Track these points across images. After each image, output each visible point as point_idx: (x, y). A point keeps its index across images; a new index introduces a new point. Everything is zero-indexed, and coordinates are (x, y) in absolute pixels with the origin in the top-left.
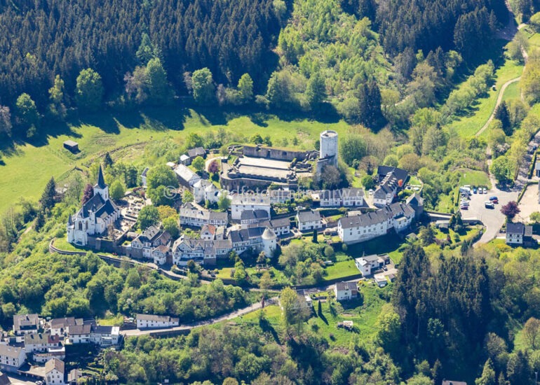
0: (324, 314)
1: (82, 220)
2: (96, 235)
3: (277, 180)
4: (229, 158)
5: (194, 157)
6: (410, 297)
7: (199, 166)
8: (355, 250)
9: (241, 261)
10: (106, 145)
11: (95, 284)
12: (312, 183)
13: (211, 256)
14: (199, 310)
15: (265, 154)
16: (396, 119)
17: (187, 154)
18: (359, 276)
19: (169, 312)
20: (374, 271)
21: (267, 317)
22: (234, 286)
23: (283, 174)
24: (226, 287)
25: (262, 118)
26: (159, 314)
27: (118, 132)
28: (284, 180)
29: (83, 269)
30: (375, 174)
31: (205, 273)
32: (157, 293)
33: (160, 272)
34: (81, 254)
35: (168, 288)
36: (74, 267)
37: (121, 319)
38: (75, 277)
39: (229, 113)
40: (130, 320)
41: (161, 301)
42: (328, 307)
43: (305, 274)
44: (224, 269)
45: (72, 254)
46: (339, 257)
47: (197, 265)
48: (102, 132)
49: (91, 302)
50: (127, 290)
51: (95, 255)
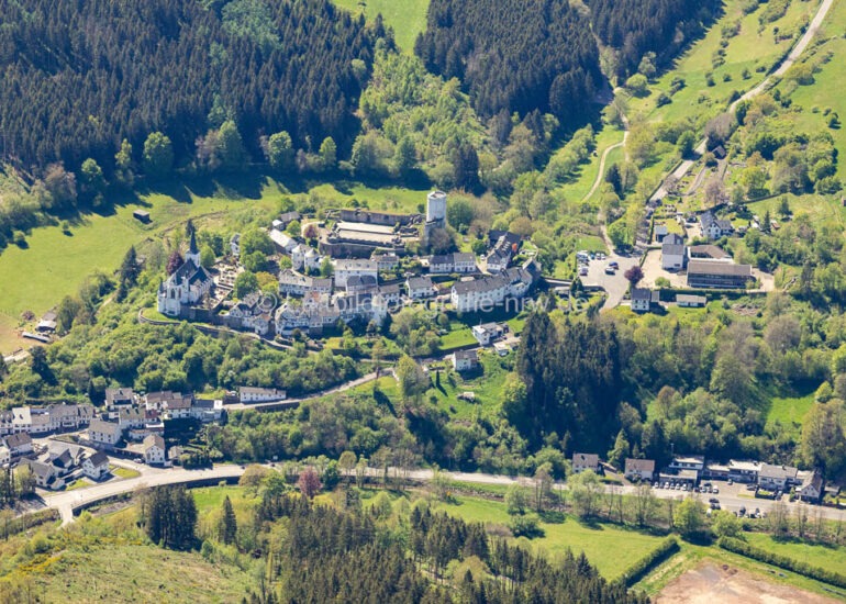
0: (442, 385)
1: (174, 287)
2: (190, 303)
3: (381, 244)
4: (327, 223)
5: (289, 222)
6: (537, 365)
7: (294, 231)
8: (471, 318)
9: (350, 330)
10: (179, 215)
11: (193, 356)
12: (419, 248)
13: (317, 324)
14: (308, 382)
15: (365, 218)
16: (494, 185)
17: (280, 219)
18: (477, 345)
19: (275, 384)
20: (493, 340)
21: (381, 388)
22: (344, 356)
23: (388, 239)
24: (335, 358)
25: (346, 185)
26: (264, 387)
27: (190, 201)
28: (389, 245)
29: (178, 341)
30: (486, 238)
31: (312, 343)
32: (261, 364)
33: (263, 342)
34: (175, 324)
35: (272, 359)
36: (168, 338)
37: (223, 392)
38: (169, 348)
39: (310, 180)
40: (233, 393)
41: (266, 373)
42: (446, 377)
43: (419, 344)
44: (331, 339)
45: (165, 324)
46: (454, 326)
47: (303, 334)
48: (173, 201)
49: (188, 375)
50: (228, 361)
51: (191, 325)
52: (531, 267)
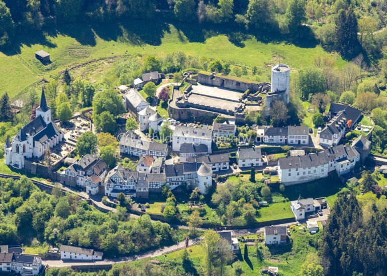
0: (250, 258)
1: (19, 143)
2: (34, 158)
3: (224, 112)
4: (182, 85)
5: (147, 82)
6: (336, 248)
7: (150, 92)
8: (292, 191)
9: (173, 197)
10: (79, 57)
11: (24, 211)
13: (143, 189)
14: (123, 246)
16: (372, 48)
17: (141, 78)
18: (293, 220)
19: (93, 246)
20: (309, 215)
21: (191, 257)
22: (163, 221)
23: (232, 107)
24: (154, 223)
25: (240, 37)
26: (83, 247)
27: (93, 43)
28: (231, 113)
29: (16, 194)
30: (327, 111)
31: (135, 207)
32: (85, 224)
33: (90, 202)
34: (15, 178)
35: (95, 220)
36: (7, 190)
37: (46, 249)
38: (7, 201)
39: (208, 30)
40: (54, 250)
41: (86, 234)
42: (255, 251)
43: (237, 214)
44: (156, 203)
45: (7, 177)
46: (275, 198)
47: (128, 198)
49: (19, 229)
50: (56, 219)
51: (29, 180)
52: (360, 145)
